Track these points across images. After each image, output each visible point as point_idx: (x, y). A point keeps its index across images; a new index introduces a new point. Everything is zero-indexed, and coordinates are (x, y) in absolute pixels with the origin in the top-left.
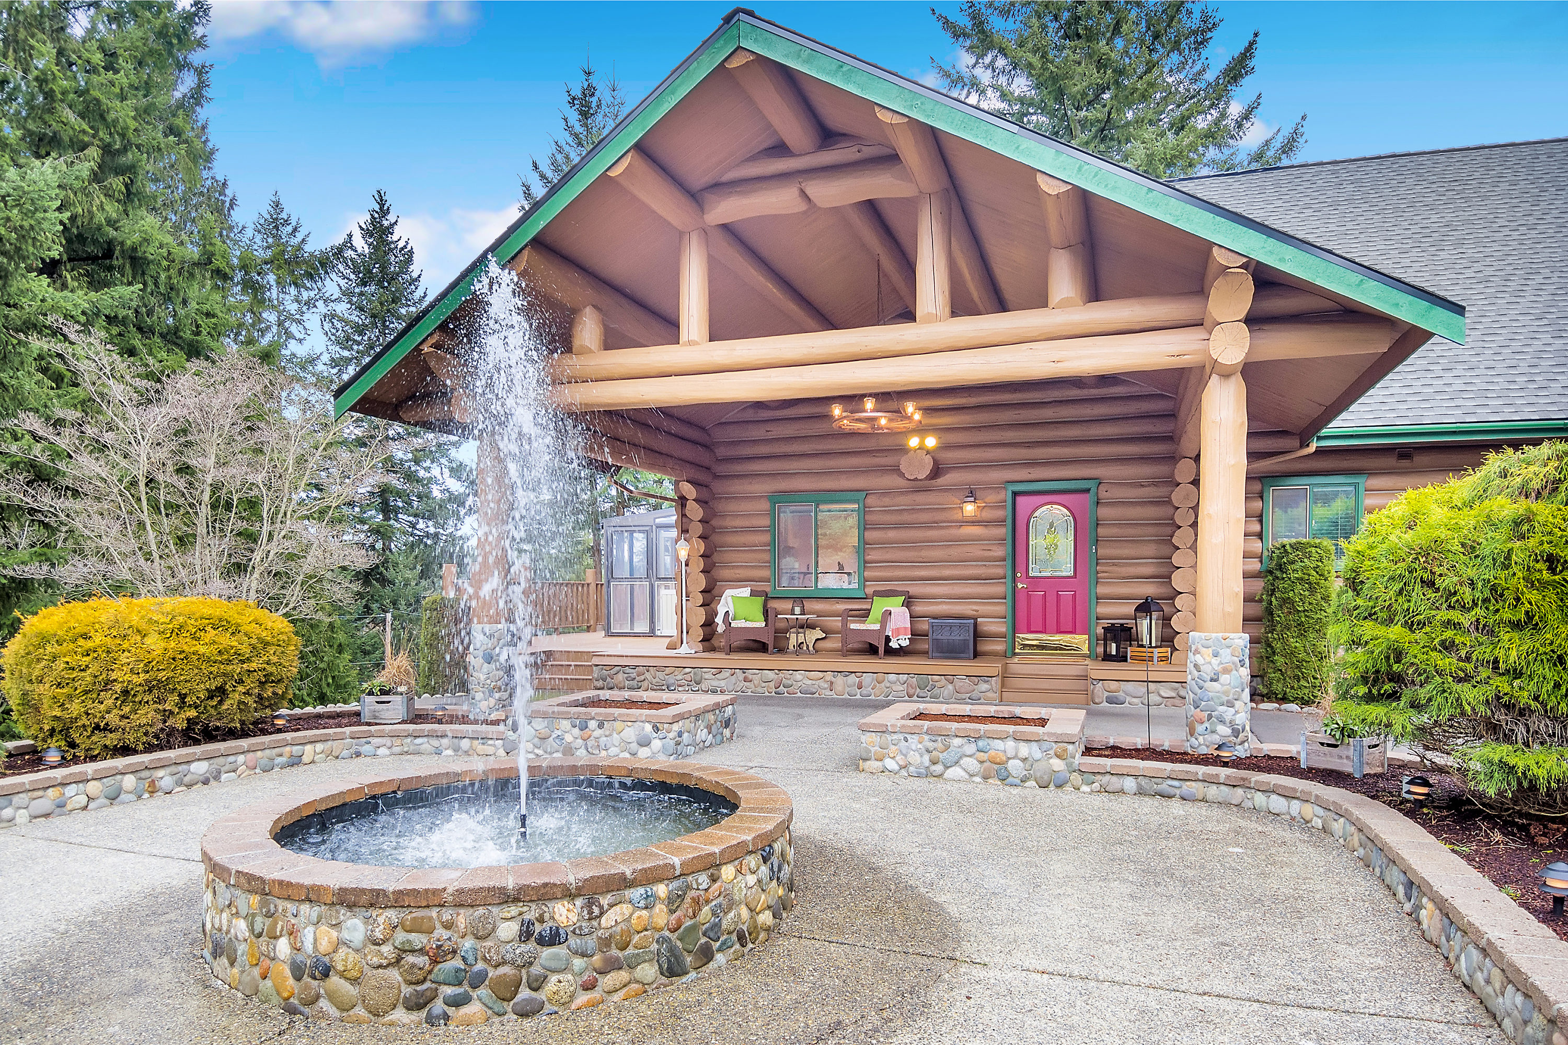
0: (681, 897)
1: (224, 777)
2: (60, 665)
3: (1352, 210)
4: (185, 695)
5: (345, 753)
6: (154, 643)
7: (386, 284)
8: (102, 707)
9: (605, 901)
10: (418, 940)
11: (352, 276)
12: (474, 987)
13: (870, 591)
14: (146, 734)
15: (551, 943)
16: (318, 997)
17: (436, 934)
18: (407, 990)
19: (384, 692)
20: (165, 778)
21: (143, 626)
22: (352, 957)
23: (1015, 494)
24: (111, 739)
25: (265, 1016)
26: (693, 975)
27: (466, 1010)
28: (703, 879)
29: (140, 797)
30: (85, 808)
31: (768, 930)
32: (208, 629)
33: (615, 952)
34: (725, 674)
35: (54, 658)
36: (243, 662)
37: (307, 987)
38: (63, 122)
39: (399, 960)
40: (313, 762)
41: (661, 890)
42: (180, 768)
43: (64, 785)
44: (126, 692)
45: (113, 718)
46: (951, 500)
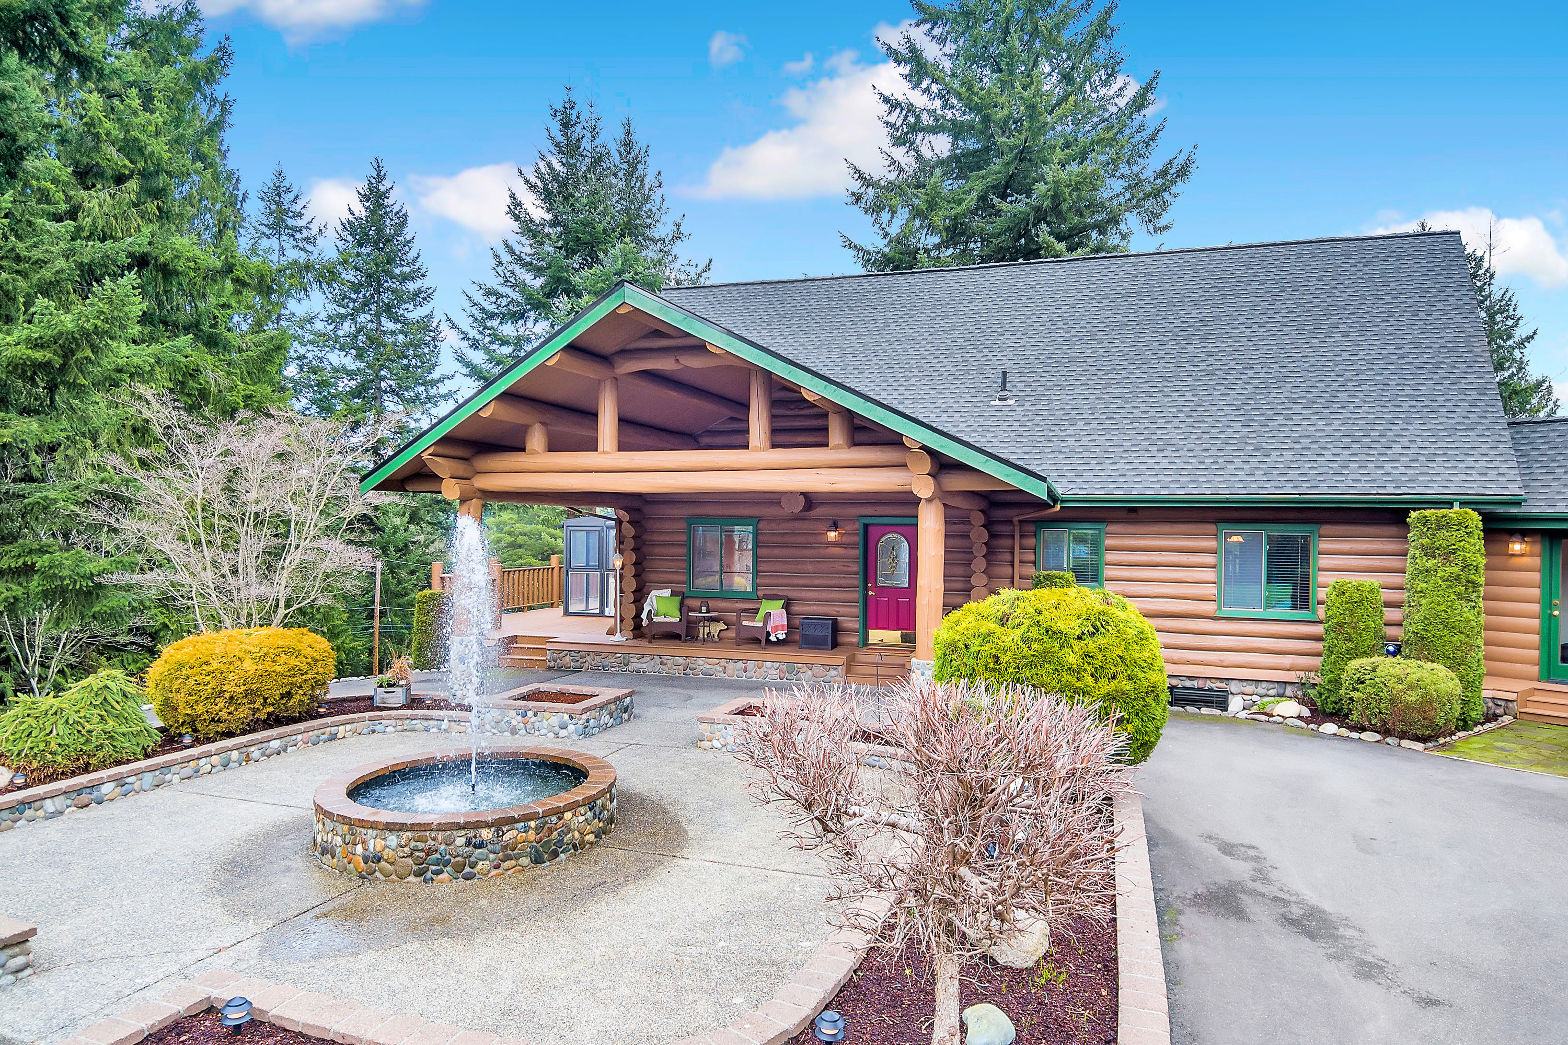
0: (543, 828)
1: (289, 749)
2: (191, 682)
3: (1137, 302)
4: (267, 698)
5: (365, 731)
6: (248, 665)
7: (381, 245)
8: (217, 708)
9: (505, 829)
10: (421, 845)
11: (350, 238)
12: (445, 866)
13: (760, 594)
14: (242, 724)
15: (480, 848)
16: (375, 871)
17: (428, 843)
18: (415, 868)
19: (390, 685)
20: (255, 752)
21: (241, 655)
22: (391, 853)
23: (866, 526)
24: (221, 727)
25: (350, 880)
26: (548, 863)
27: (440, 876)
28: (554, 819)
29: (240, 764)
30: (210, 773)
31: (591, 843)
32: (282, 655)
33: (509, 852)
34: (648, 658)
35: (188, 677)
36: (302, 675)
37: (370, 866)
38: (108, 159)
39: (412, 854)
40: (344, 737)
41: (533, 824)
42: (264, 745)
43: (199, 759)
44: (232, 698)
45: (223, 715)
46: (821, 527)
